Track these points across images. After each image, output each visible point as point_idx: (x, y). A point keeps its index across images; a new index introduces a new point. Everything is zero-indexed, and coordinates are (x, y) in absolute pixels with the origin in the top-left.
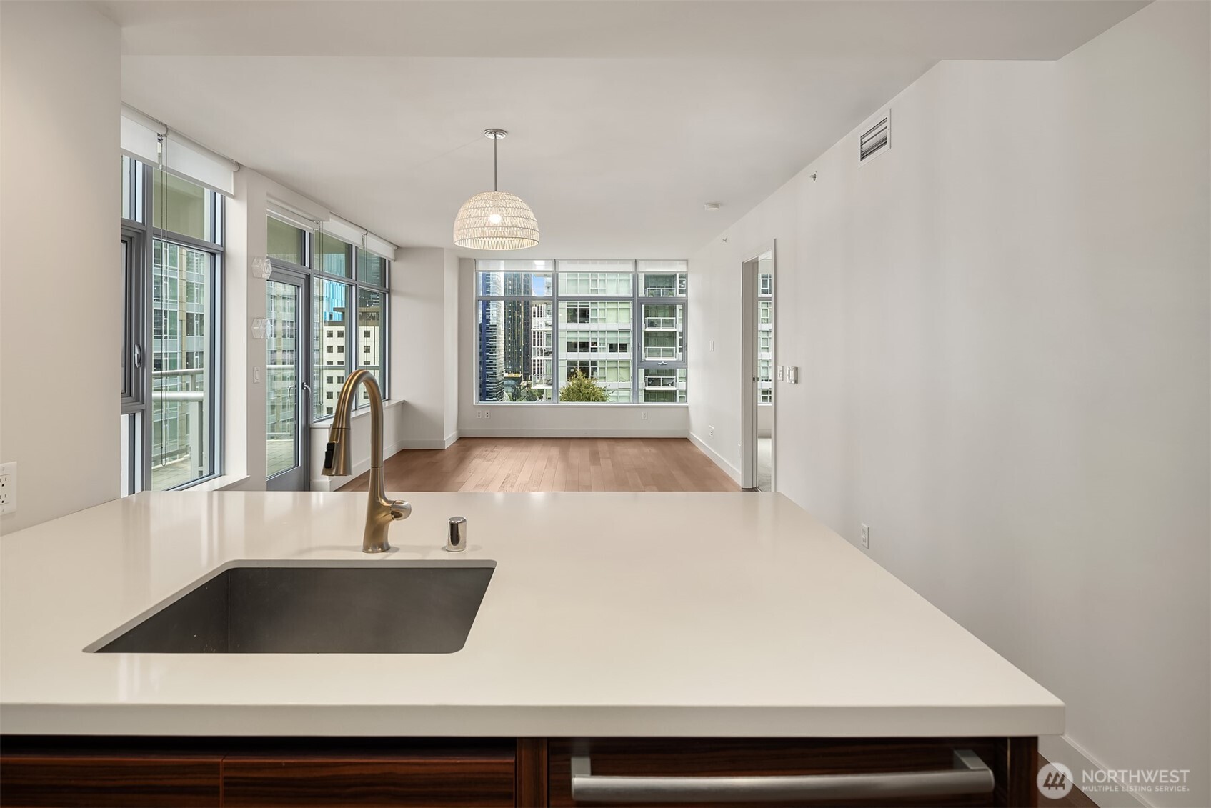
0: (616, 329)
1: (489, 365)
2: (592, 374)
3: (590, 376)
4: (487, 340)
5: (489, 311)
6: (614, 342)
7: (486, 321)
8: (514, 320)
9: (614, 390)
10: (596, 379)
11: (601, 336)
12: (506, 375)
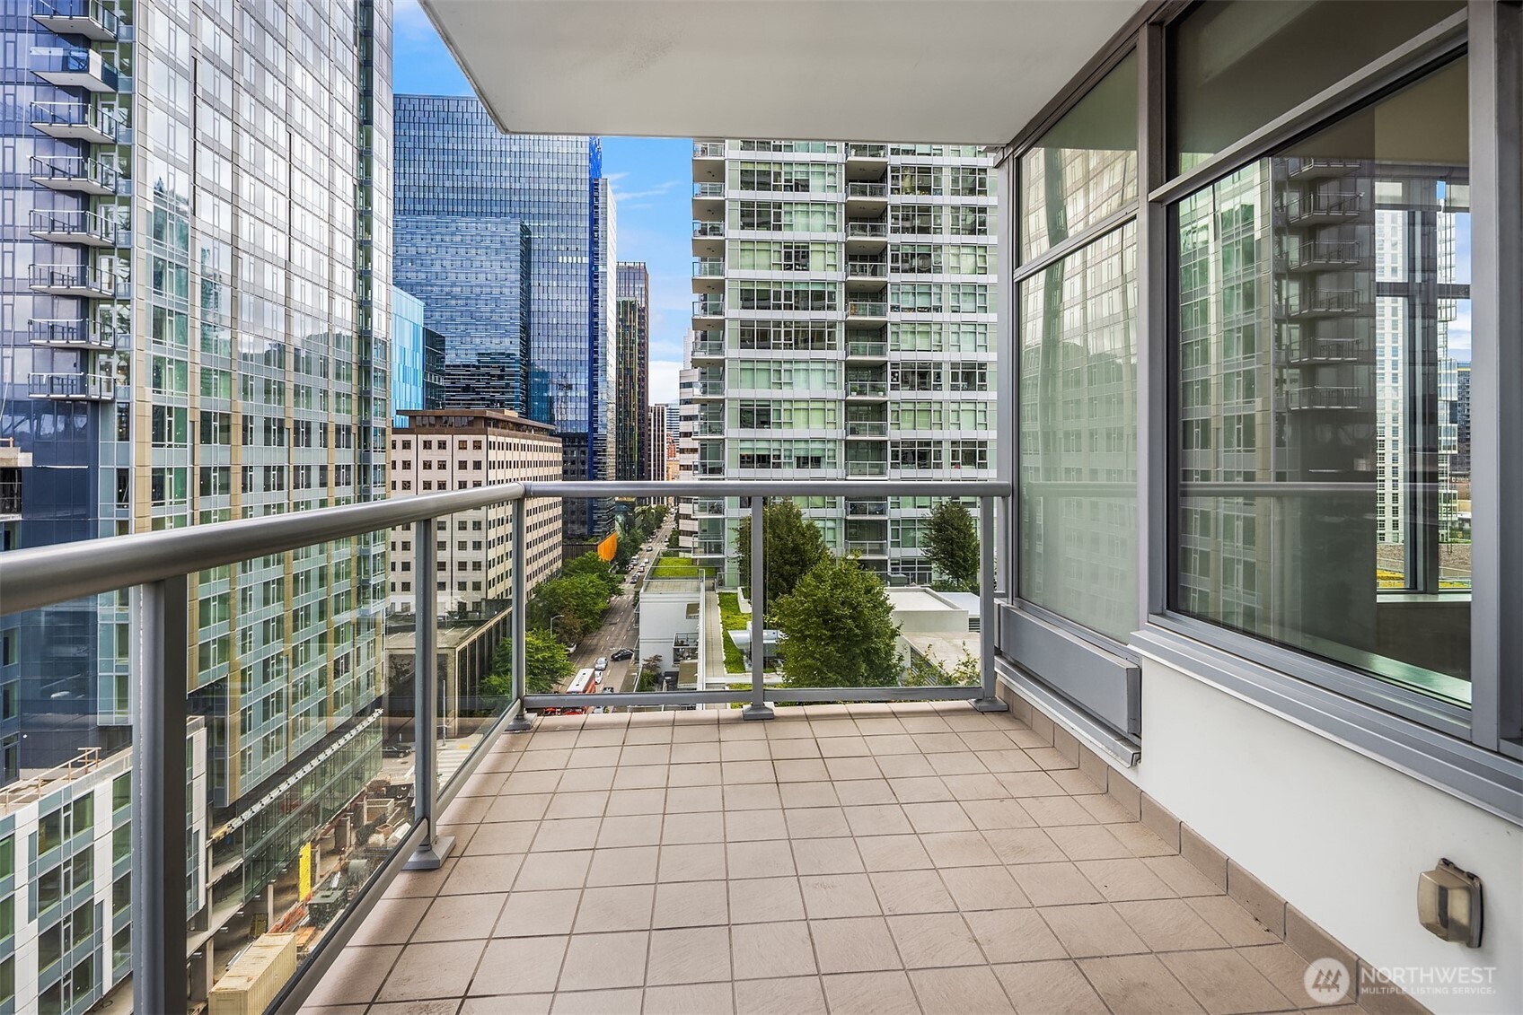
6: (803, 454)
7: (593, 428)
11: (787, 446)
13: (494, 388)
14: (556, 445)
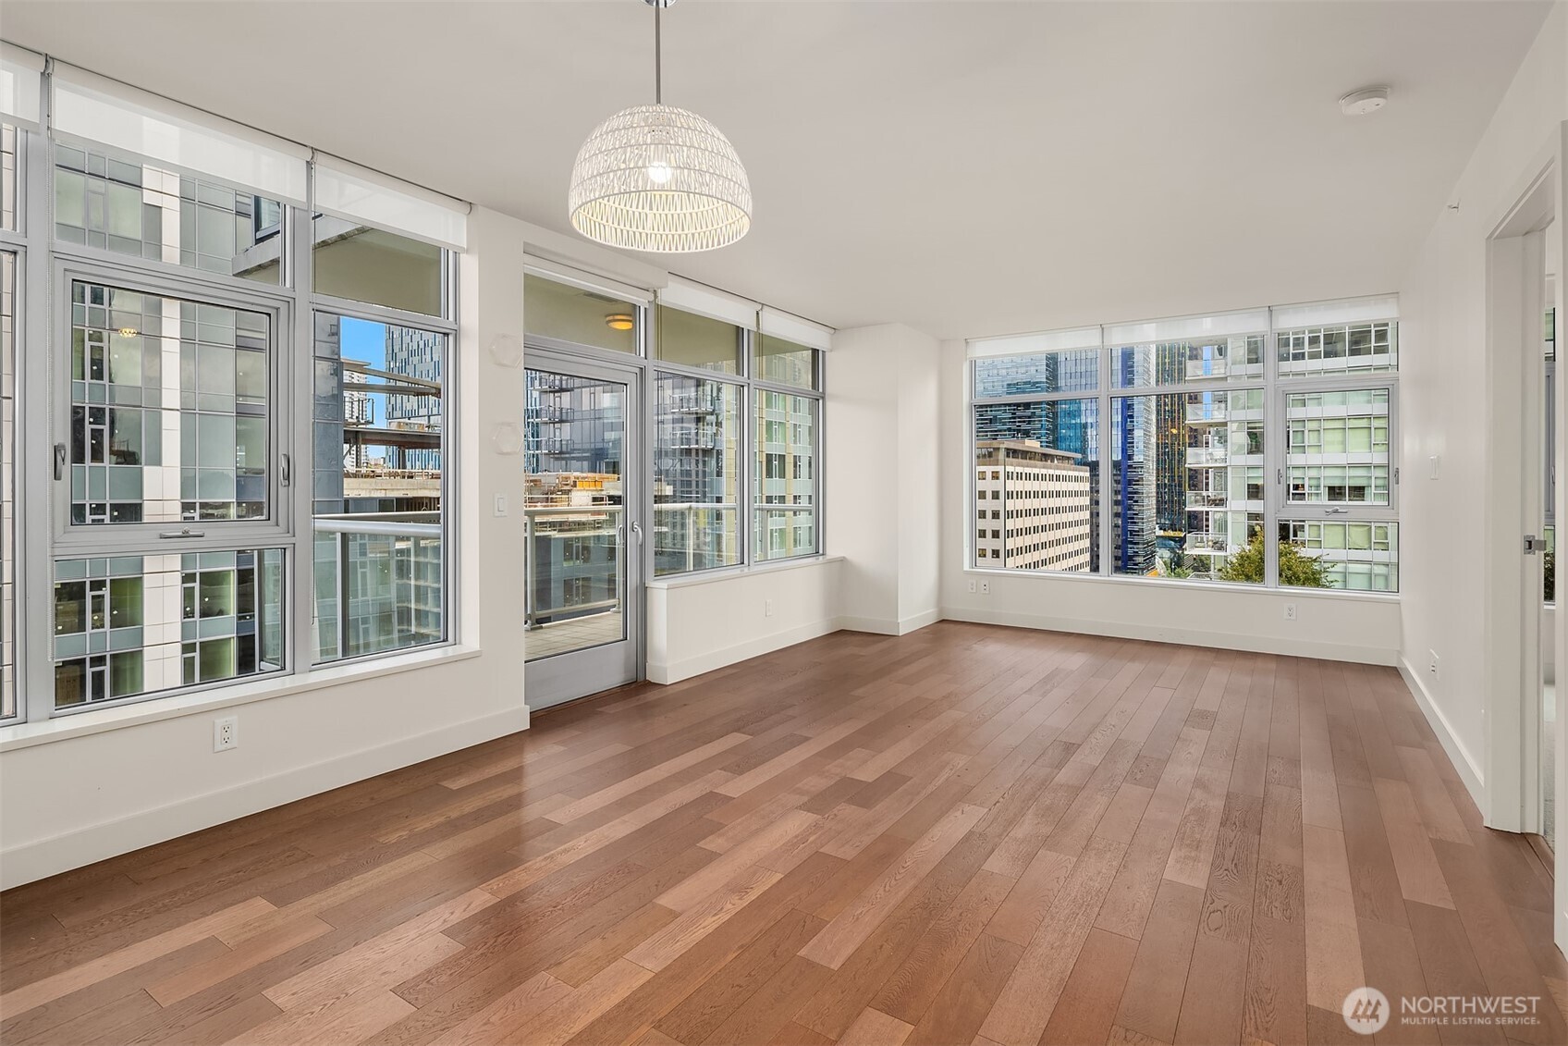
0: (1344, 462)
1: (1133, 518)
2: (1295, 535)
3: (1291, 537)
4: (1130, 483)
5: (1133, 443)
6: (1337, 483)
7: (1127, 455)
8: (1173, 455)
9: (1334, 563)
10: (1303, 543)
11: (1313, 473)
12: (1161, 533)
13: (1019, 418)
14: (1082, 474)
